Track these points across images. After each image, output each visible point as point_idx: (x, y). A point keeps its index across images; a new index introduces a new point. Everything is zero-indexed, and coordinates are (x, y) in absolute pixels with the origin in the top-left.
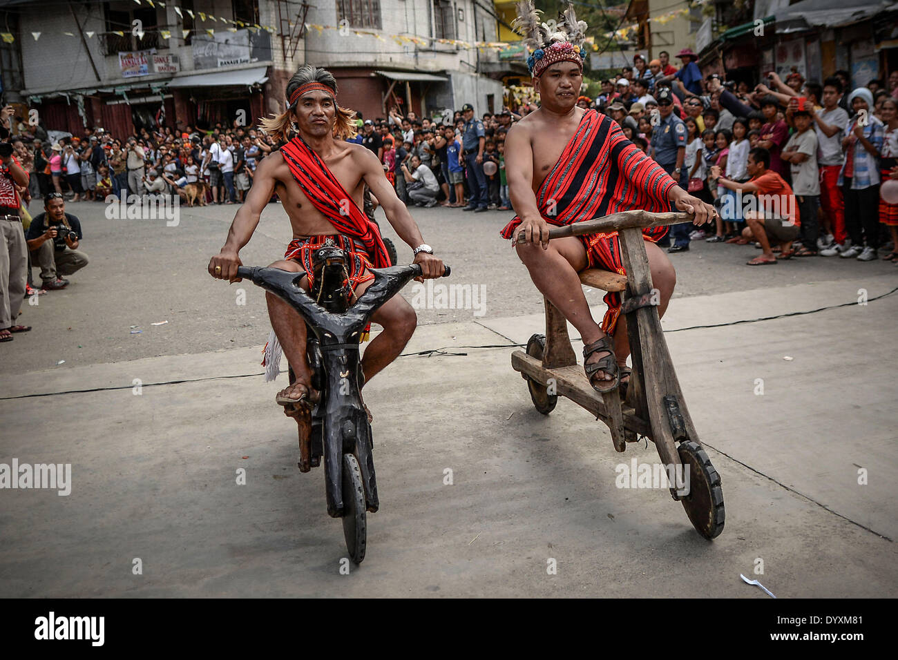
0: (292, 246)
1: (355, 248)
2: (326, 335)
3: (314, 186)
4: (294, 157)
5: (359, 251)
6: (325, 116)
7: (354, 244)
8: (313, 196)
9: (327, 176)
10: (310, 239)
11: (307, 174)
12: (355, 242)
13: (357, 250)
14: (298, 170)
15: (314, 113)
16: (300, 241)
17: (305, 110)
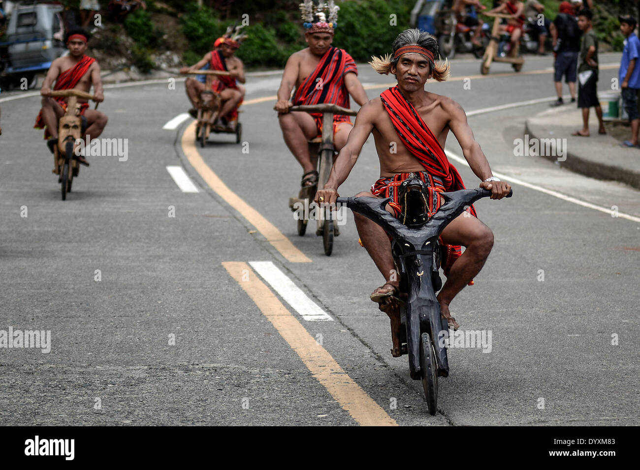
0: (378, 184)
1: (434, 182)
2: (406, 244)
3: (411, 135)
4: (395, 109)
5: (438, 185)
6: (419, 76)
7: (433, 179)
8: (410, 143)
9: (422, 126)
10: (394, 178)
11: (405, 125)
12: (434, 178)
13: (436, 184)
14: (398, 121)
15: (409, 72)
16: (386, 180)
17: (403, 68)
